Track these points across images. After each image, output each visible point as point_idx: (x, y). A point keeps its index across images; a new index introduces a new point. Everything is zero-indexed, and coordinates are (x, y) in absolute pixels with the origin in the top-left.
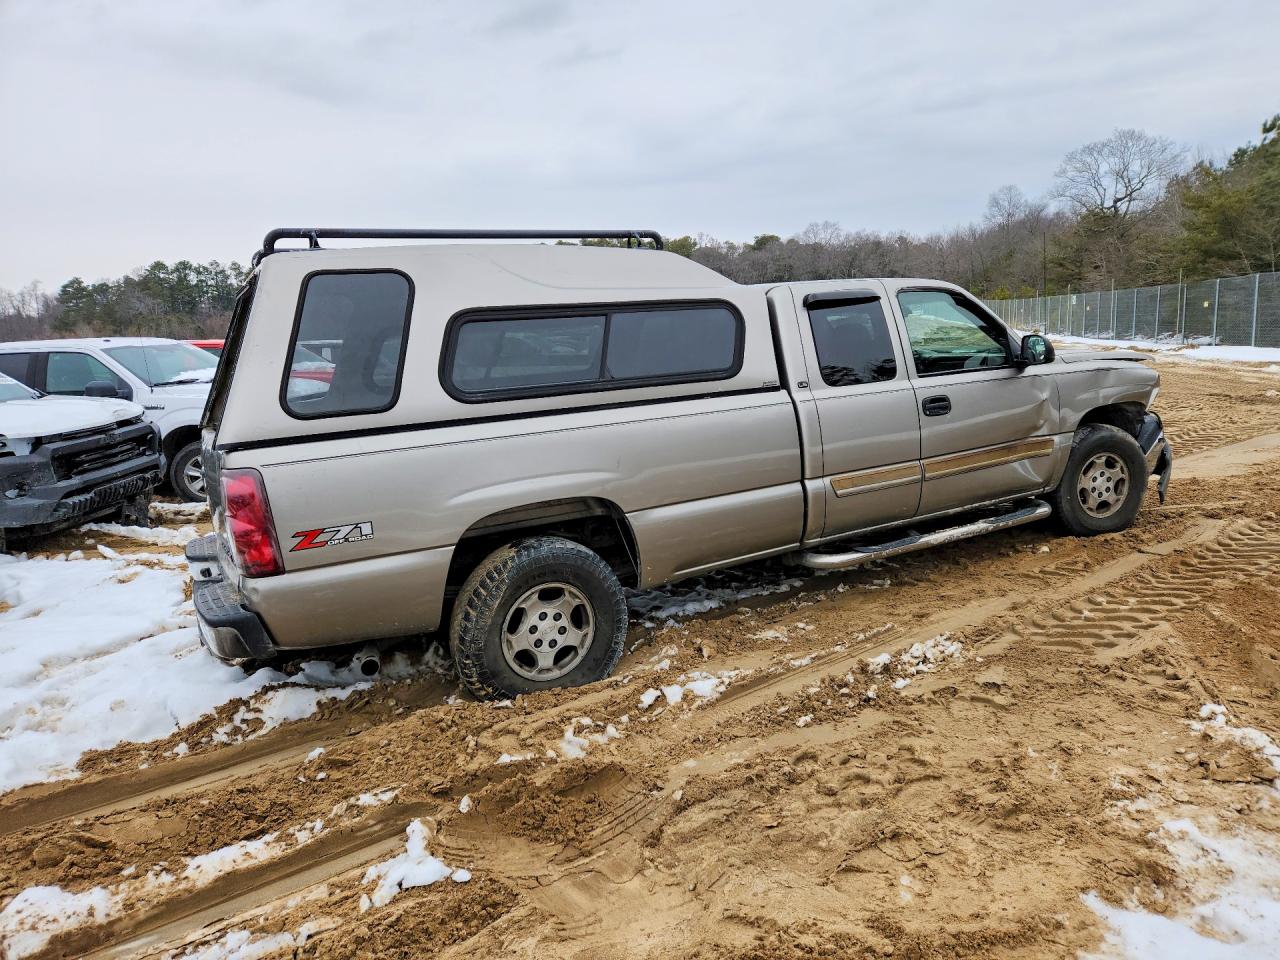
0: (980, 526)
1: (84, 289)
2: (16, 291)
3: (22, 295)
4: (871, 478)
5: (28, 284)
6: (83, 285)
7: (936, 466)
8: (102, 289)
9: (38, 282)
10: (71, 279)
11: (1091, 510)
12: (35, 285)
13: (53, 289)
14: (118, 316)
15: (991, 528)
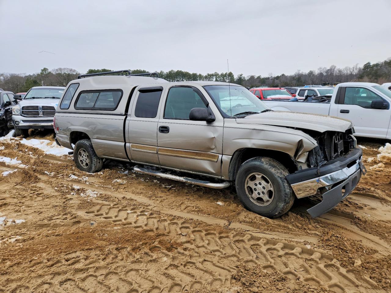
0: (182, 179)
1: (370, 66)
2: (351, 67)
3: (353, 68)
4: (141, 148)
5: (355, 65)
6: (370, 64)
7: (164, 150)
8: (377, 65)
9: (358, 64)
10: (367, 62)
11: (253, 199)
12: (357, 65)
13: (362, 66)
14: (378, 74)
15: (184, 181)
